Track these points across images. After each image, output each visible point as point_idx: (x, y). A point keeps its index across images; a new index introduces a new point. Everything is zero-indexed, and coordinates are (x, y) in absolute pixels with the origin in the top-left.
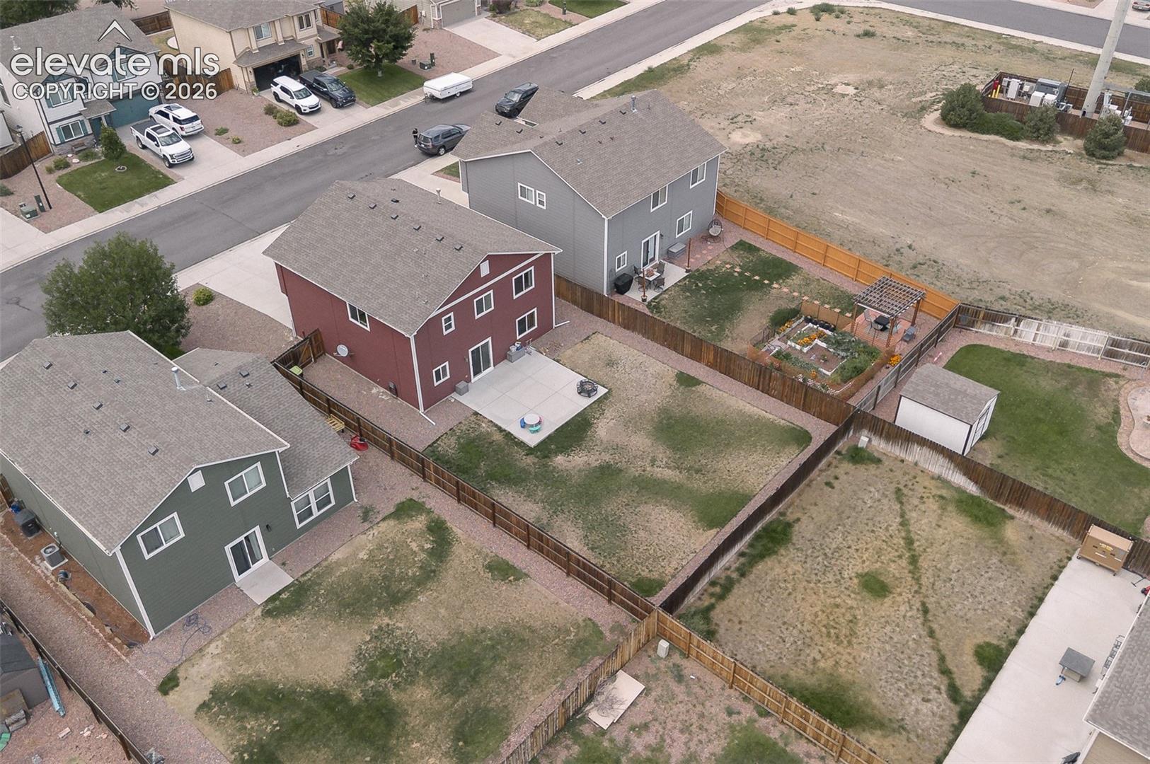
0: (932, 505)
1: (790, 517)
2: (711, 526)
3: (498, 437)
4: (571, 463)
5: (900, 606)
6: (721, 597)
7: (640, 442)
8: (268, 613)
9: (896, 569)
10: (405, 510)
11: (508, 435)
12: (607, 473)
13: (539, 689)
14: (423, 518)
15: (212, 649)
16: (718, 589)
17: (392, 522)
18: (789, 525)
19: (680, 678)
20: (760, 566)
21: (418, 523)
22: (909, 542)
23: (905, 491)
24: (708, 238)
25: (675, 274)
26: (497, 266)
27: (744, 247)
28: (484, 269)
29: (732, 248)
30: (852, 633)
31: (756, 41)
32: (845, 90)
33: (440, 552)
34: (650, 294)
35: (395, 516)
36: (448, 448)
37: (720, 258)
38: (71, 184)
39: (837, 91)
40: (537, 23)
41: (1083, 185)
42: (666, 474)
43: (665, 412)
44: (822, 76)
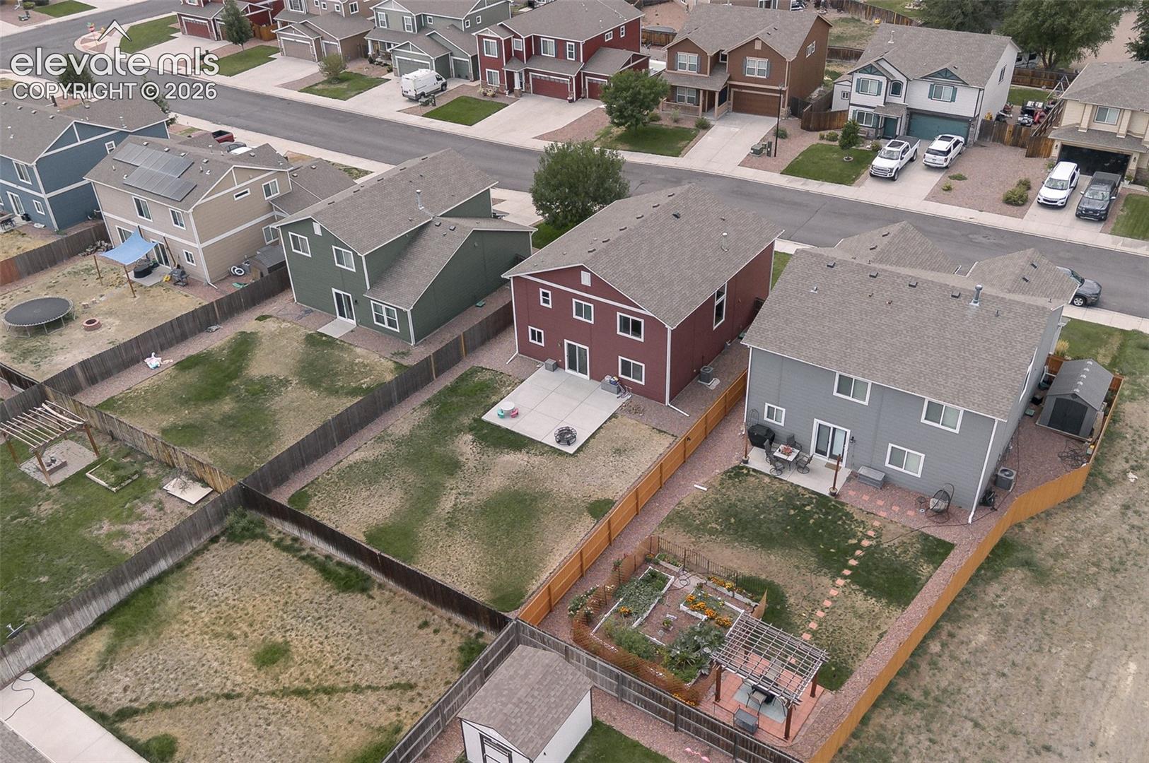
1: (375, 591)
2: (369, 536)
3: (495, 399)
4: (465, 445)
5: (242, 677)
7: (495, 483)
8: (309, 336)
9: (290, 676)
10: (405, 370)
11: (496, 403)
12: (449, 466)
15: (285, 324)
16: (289, 543)
17: (392, 366)
18: (364, 590)
22: (329, 691)
23: (410, 693)
24: (922, 501)
25: (819, 482)
26: (599, 286)
27: (937, 551)
28: (586, 279)
29: (926, 537)
30: (217, 636)
33: (357, 392)
34: (759, 465)
35: (399, 366)
36: (481, 377)
37: (886, 522)
38: (809, 151)
42: (447, 504)
43: (546, 495)
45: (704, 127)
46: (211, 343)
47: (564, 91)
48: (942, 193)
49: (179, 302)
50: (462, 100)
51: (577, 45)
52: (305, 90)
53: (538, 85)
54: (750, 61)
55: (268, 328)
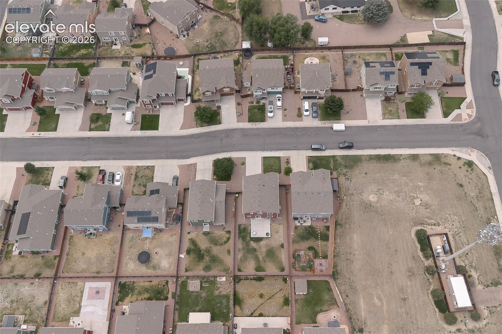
0: (283, 295)
1: (265, 279)
2: (255, 270)
3: (249, 231)
4: (253, 244)
5: (261, 301)
6: (245, 280)
7: (264, 250)
8: (203, 233)
9: (266, 297)
10: (229, 232)
11: (250, 232)
12: (255, 250)
13: (217, 270)
14: (229, 235)
15: (195, 233)
16: (246, 278)
17: (225, 233)
18: (263, 279)
19: (230, 283)
20: (254, 281)
21: (228, 236)
22: (273, 296)
23: (282, 290)
25: (308, 223)
27: (328, 228)
28: (261, 212)
29: (325, 226)
30: (252, 298)
31: (430, 164)
32: (417, 202)
33: (226, 242)
34: (298, 224)
35: (226, 232)
36: (242, 227)
37: (320, 227)
38: (250, 110)
39: (415, 201)
40: (391, 111)
41: (410, 274)
42: (261, 258)
43: (273, 248)
44: (421, 192)
45: (219, 107)
46: (186, 245)
47: (172, 104)
48: (285, 118)
49: (165, 237)
50: (144, 117)
51: (172, 94)
52: (91, 130)
53: (162, 104)
54: (224, 89)
55: (193, 235)
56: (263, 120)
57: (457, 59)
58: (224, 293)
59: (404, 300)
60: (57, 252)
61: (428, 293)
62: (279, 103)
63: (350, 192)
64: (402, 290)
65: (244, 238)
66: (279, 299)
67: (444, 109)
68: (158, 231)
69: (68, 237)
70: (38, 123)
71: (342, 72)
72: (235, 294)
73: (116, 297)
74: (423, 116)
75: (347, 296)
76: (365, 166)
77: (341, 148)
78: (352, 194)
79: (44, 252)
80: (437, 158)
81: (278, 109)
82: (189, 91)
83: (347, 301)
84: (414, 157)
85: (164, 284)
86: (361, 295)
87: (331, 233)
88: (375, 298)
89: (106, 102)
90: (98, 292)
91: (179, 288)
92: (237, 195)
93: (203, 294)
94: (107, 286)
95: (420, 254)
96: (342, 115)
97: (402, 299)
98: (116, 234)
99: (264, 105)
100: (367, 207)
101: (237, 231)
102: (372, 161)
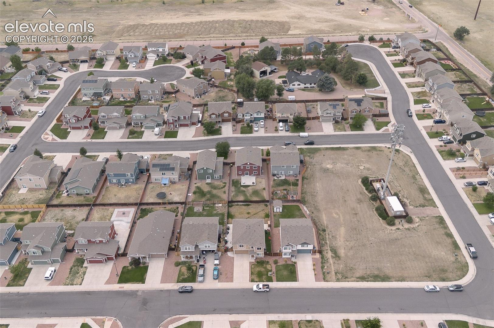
1: (252, 205)
4: (243, 188)
5: (248, 216)
6: (236, 205)
7: (251, 191)
8: (206, 184)
9: (252, 214)
10: (225, 183)
11: (241, 183)
12: (244, 191)
15: (200, 183)
18: (250, 205)
19: (225, 207)
20: (243, 206)
21: (224, 185)
22: (257, 213)
23: (264, 210)
24: (294, 176)
25: (283, 178)
26: (250, 164)
27: (298, 180)
28: (248, 164)
29: (296, 179)
30: (241, 214)
31: (369, 151)
32: (362, 168)
33: (222, 188)
34: (276, 178)
35: (223, 183)
36: (235, 181)
37: (292, 179)
38: (241, 128)
39: (360, 167)
40: (340, 128)
41: (359, 201)
42: (248, 195)
43: (257, 190)
44: (364, 163)
45: (220, 127)
46: (193, 189)
47: (187, 125)
48: (266, 131)
49: (177, 186)
50: (167, 132)
51: (189, 117)
52: (128, 138)
53: (181, 125)
54: (225, 114)
55: (198, 185)
56: (251, 133)
57: (382, 105)
58: (220, 212)
59: (356, 214)
60: (95, 195)
61: (373, 211)
62: (262, 123)
63: (313, 164)
64: (353, 209)
65: (235, 186)
66: (263, 214)
67: (377, 127)
68: (173, 183)
69: (105, 187)
70: (91, 135)
71: (305, 112)
72: (228, 213)
73: (138, 216)
74: (362, 130)
75: (313, 213)
76: (323, 152)
77: (306, 144)
78: (315, 165)
79: (86, 194)
80: (374, 148)
81: (261, 127)
82: (200, 119)
83: (313, 215)
84: (358, 148)
85: (175, 208)
86: (323, 213)
87: (300, 182)
88: (334, 214)
89: (141, 123)
90: (124, 214)
91: (186, 211)
92: (232, 165)
93: (204, 213)
94: (132, 211)
95: (366, 191)
96: (306, 130)
97: (354, 214)
98: (141, 185)
99: (252, 125)
100: (326, 170)
101: (231, 182)
102: (328, 150)
